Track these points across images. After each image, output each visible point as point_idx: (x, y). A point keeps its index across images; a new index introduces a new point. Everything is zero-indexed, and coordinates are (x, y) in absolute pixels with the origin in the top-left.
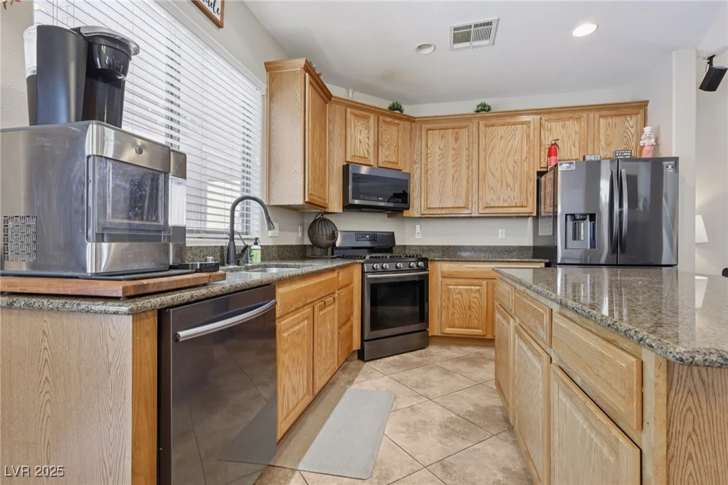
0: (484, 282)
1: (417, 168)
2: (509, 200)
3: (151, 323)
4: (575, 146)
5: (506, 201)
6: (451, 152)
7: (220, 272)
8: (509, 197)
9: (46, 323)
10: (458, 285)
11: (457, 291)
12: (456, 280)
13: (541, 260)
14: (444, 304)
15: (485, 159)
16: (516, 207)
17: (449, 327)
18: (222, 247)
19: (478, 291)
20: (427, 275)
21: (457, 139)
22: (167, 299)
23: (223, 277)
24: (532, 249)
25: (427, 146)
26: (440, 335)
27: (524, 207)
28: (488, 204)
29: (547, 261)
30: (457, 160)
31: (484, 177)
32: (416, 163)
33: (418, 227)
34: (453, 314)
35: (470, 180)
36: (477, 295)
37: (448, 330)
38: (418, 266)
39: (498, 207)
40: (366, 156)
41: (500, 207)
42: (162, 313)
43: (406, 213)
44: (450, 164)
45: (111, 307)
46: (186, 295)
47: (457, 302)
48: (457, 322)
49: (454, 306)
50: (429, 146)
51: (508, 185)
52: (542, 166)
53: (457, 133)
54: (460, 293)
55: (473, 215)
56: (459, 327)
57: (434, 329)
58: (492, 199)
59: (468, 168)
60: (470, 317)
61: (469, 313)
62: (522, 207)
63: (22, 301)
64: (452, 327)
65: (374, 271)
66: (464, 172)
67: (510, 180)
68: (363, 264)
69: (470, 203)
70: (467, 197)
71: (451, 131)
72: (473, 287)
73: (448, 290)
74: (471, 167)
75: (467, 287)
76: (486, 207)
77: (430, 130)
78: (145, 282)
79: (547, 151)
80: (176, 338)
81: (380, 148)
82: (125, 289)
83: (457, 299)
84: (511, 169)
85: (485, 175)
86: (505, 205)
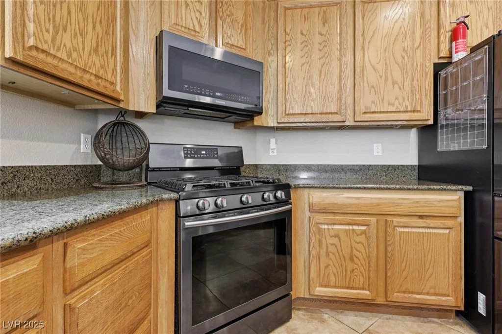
0: (373, 220)
1: (272, 61)
2: (397, 103)
4: (487, 27)
5: (393, 105)
6: (318, 39)
8: (397, 98)
10: (334, 224)
11: (332, 233)
12: (331, 217)
13: (460, 187)
14: (313, 252)
15: (363, 48)
16: (406, 112)
17: (322, 286)
19: (364, 233)
20: (289, 212)
21: (325, 22)
24: (416, 168)
25: (285, 31)
26: (307, 296)
27: (418, 111)
28: (366, 108)
29: (470, 188)
30: (326, 49)
31: (362, 71)
32: (270, 54)
33: (273, 141)
34: (327, 267)
35: (343, 76)
36: (362, 239)
37: (320, 291)
38: (275, 197)
39: (381, 112)
40: (197, 29)
41: (383, 112)
43: (258, 121)
44: (316, 54)
47: (332, 249)
48: (333, 280)
49: (328, 255)
50: (288, 31)
51: (394, 83)
52: (442, 55)
53: (325, 12)
54: (337, 236)
55: (347, 123)
56: (335, 287)
57: (299, 288)
58: (373, 102)
59: (340, 60)
60: (353, 271)
61: (350, 266)
62: (414, 111)
64: (326, 286)
65: (200, 213)
66: (335, 65)
67: (397, 74)
68: (177, 202)
69: (343, 107)
70: (340, 99)
71: (317, 10)
72: (355, 227)
73: (319, 230)
74: (344, 59)
75: (347, 227)
76: (365, 113)
77: (289, 9)
79: (448, 35)
81: (219, 21)
83: (332, 245)
84: (399, 59)
85: (363, 68)
86: (391, 109)
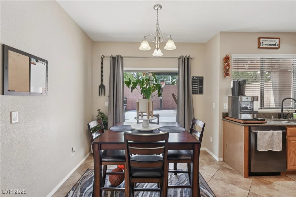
3: (248, 128)
7: (266, 121)
9: (234, 125)
18: (279, 113)
22: (250, 125)
23: (266, 122)
42: (249, 127)
45: (241, 124)
46: (254, 125)
63: (231, 121)
78: (247, 121)
80: (252, 132)
82: (243, 122)
